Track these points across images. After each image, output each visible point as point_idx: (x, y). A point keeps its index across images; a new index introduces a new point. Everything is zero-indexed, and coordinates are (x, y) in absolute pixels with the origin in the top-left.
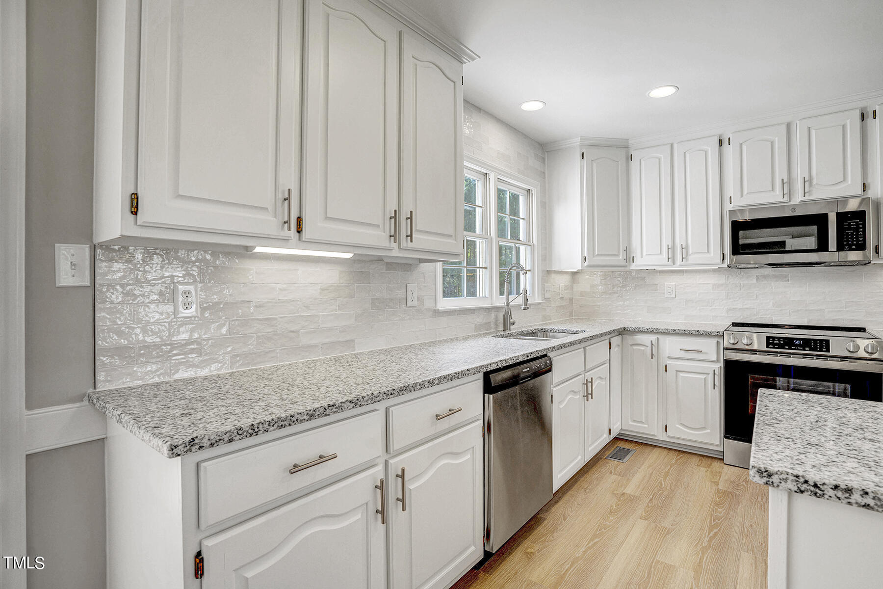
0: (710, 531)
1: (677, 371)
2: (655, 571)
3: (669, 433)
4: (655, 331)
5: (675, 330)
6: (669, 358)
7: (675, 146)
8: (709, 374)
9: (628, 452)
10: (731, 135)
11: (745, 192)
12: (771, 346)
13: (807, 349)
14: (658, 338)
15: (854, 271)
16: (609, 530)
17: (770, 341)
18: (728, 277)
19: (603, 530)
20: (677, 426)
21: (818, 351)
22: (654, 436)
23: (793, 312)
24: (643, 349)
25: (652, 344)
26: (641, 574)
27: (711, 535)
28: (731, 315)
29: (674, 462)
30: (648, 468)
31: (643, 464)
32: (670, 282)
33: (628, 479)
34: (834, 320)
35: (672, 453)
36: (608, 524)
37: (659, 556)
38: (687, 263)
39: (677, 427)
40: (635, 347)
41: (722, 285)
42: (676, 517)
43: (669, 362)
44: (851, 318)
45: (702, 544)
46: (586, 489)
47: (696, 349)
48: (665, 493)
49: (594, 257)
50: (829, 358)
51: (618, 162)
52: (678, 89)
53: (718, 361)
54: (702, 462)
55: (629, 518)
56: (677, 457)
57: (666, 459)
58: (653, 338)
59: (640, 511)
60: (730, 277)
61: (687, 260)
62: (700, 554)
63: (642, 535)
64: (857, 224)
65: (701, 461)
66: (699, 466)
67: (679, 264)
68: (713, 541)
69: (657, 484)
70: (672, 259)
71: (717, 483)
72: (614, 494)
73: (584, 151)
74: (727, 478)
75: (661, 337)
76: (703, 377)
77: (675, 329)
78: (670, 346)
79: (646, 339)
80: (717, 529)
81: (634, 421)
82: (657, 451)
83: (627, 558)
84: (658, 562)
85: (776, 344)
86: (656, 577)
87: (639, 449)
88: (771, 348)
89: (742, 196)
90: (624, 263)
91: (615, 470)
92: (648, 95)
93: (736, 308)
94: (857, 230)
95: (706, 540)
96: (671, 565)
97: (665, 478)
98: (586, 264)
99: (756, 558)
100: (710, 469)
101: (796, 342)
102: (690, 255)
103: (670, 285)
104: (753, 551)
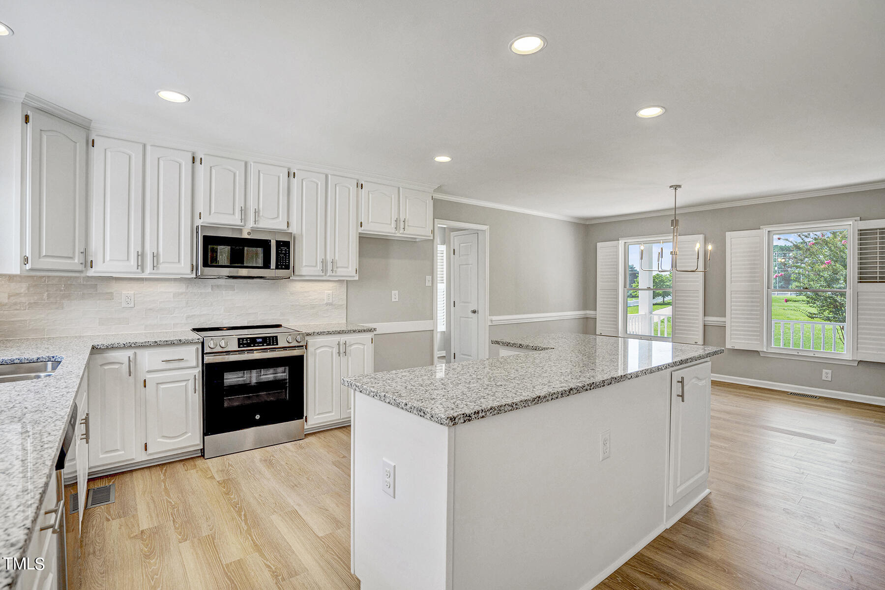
0: (240, 516)
1: (157, 384)
2: (231, 574)
3: (150, 450)
4: (133, 345)
5: (156, 342)
6: (149, 372)
7: (149, 148)
8: (189, 380)
9: (107, 490)
10: (203, 156)
11: (213, 211)
12: (241, 346)
13: (265, 345)
14: (135, 352)
15: (274, 283)
16: (161, 573)
17: (241, 342)
18: (188, 286)
19: (155, 577)
20: (158, 440)
21: (272, 345)
22: (133, 459)
23: (238, 316)
24: (117, 367)
25: (130, 361)
26: (224, 585)
27: (243, 518)
28: (190, 322)
29: (162, 477)
30: (144, 495)
31: (135, 494)
32: (127, 291)
33: (133, 516)
34: (263, 320)
35: (154, 470)
36: (155, 568)
37: (224, 560)
38: (158, 272)
39: (159, 442)
40: (106, 367)
41: (182, 294)
42: (207, 522)
43: (148, 376)
44: (273, 318)
45: (243, 529)
46: (94, 552)
47: (177, 358)
48: (181, 508)
49: (40, 257)
50: (277, 350)
51: (76, 143)
52: (189, 100)
53: (197, 366)
54: (187, 466)
55: (170, 549)
56: (162, 472)
57: (154, 478)
58: (130, 353)
59: (173, 536)
60: (190, 286)
61: (158, 269)
62: (249, 537)
63: (195, 555)
64: (286, 251)
65: (185, 466)
66: (187, 470)
67: (148, 272)
68: (249, 522)
69: (166, 504)
70: (141, 266)
71: (212, 477)
72: (132, 537)
73: (29, 113)
74: (216, 470)
75: (138, 351)
76: (184, 384)
77: (156, 340)
78: (149, 359)
79: (122, 356)
80: (242, 511)
81: (107, 452)
82: (137, 475)
83: (201, 582)
84: (227, 565)
85: (245, 344)
86: (237, 578)
87: (117, 481)
88: (242, 347)
89: (210, 214)
90: (81, 268)
91: (110, 515)
92: (158, 93)
93: (194, 315)
94: (285, 254)
95: (243, 524)
96: (238, 560)
97: (169, 496)
98: (28, 267)
99: (280, 515)
100: (198, 469)
101: (258, 340)
102: (160, 264)
103: (128, 293)
104: (275, 511)
